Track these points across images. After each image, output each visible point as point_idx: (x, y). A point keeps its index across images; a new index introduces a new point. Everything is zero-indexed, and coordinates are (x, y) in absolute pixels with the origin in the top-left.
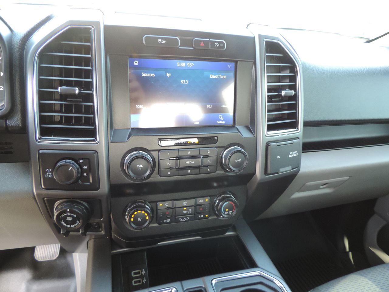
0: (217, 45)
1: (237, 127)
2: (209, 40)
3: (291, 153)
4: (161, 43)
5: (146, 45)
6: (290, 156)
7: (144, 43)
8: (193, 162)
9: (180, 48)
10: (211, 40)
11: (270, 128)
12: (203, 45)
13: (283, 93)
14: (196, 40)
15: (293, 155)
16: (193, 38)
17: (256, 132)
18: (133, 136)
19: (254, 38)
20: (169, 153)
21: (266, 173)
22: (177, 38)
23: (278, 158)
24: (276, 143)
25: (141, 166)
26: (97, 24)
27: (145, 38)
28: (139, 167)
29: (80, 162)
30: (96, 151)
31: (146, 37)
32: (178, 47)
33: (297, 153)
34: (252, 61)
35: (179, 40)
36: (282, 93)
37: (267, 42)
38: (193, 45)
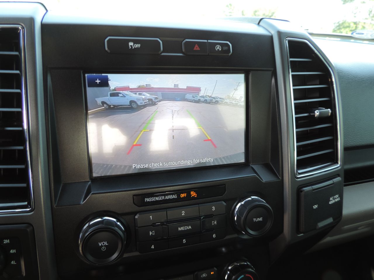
0: (218, 48)
1: (252, 166)
2: (206, 41)
3: (331, 199)
4: (133, 48)
5: (109, 51)
6: (330, 203)
7: (107, 49)
8: (190, 227)
9: (163, 54)
10: (209, 41)
11: (301, 164)
12: (198, 49)
13: (317, 113)
14: (187, 42)
15: (333, 201)
16: (183, 39)
17: (281, 173)
18: (93, 194)
19: (271, 38)
20: (151, 217)
21: (298, 231)
22: (157, 40)
23: (315, 208)
24: (311, 187)
25: (106, 243)
26: (30, 21)
27: (108, 41)
28: (102, 246)
29: (5, 243)
30: (30, 225)
31: (109, 39)
32: (160, 52)
33: (339, 197)
34: (271, 69)
35: (161, 42)
36: (315, 113)
37: (290, 42)
38: (183, 50)
